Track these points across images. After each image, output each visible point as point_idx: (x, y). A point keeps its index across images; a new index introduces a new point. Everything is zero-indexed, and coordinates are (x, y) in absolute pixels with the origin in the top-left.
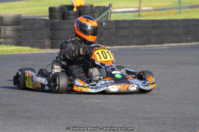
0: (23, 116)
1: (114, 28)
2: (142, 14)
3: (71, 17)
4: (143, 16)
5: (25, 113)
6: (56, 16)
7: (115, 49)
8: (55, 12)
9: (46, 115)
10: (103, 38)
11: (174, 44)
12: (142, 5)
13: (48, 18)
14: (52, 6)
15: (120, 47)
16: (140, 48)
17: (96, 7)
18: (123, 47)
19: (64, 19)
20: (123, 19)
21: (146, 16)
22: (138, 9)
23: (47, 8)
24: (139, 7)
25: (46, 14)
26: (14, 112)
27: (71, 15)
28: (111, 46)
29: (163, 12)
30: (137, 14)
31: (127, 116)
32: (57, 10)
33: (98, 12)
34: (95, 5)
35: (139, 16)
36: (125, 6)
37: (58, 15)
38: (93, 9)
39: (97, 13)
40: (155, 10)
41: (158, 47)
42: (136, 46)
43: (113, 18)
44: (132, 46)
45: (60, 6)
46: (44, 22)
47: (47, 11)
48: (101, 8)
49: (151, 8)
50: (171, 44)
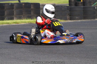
0: (57, 53)
10: (95, 15)
13: (68, 5)
19: (76, 6)
25: (67, 3)
26: (53, 51)
32: (73, 1)
39: (92, 2)
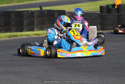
3: (113, 11)
6: (104, 11)
8: (104, 9)
13: (99, 12)
14: (102, 5)
19: (109, 13)
23: (99, 7)
25: (98, 10)
45: (106, 5)
46: (97, 15)
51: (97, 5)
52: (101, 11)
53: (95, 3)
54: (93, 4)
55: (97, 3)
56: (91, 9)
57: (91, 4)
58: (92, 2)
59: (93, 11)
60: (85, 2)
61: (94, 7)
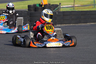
1: (62, 15)
2: (75, 8)
3: (39, 10)
4: (76, 9)
5: (19, 59)
6: (32, 10)
7: (63, 26)
8: (31, 8)
9: (31, 60)
11: (93, 23)
12: (75, 4)
14: (29, 5)
15: (65, 25)
16: (76, 25)
17: (52, 5)
18: (67, 25)
20: (67, 11)
21: (77, 9)
22: (73, 6)
23: (27, 6)
24: (74, 5)
27: (39, 9)
28: (61, 24)
29: (86, 7)
30: (73, 8)
31: (72, 60)
33: (53, 7)
34: (51, 4)
35: (74, 9)
36: (67, 4)
37: (32, 9)
38: (50, 6)
40: (81, 6)
41: (85, 25)
42: (73, 24)
43: (62, 10)
44: (71, 24)
45: (33, 4)
46: (27, 12)
47: (27, 7)
48: (55, 5)
49: (80, 5)
50: (91, 23)
51: (25, 4)
52: (28, 10)
53: (24, 2)
54: (22, 4)
55: (25, 2)
56: (20, 8)
57: (20, 3)
58: (21, 2)
59: (21, 9)
60: (14, 2)
61: (22, 6)
